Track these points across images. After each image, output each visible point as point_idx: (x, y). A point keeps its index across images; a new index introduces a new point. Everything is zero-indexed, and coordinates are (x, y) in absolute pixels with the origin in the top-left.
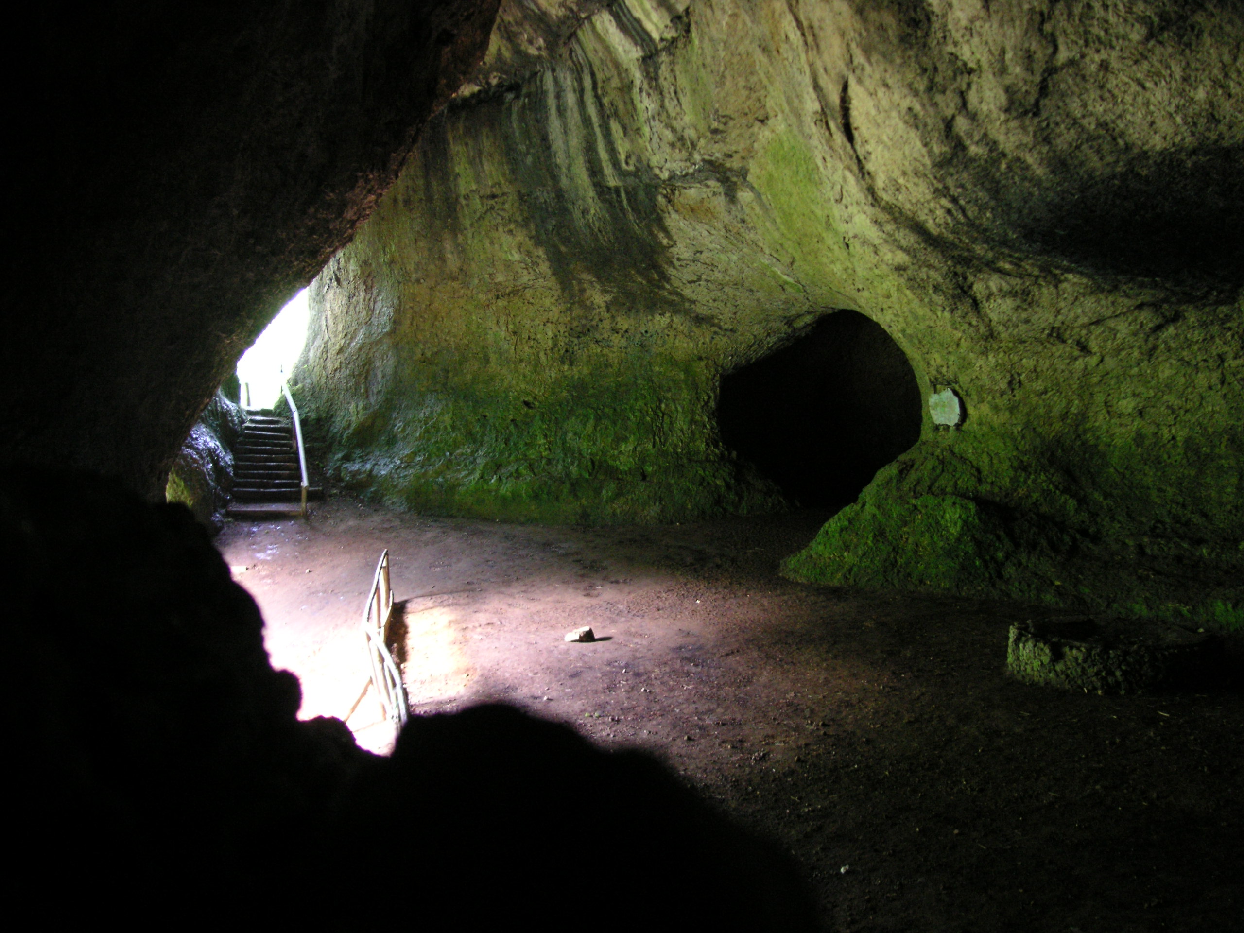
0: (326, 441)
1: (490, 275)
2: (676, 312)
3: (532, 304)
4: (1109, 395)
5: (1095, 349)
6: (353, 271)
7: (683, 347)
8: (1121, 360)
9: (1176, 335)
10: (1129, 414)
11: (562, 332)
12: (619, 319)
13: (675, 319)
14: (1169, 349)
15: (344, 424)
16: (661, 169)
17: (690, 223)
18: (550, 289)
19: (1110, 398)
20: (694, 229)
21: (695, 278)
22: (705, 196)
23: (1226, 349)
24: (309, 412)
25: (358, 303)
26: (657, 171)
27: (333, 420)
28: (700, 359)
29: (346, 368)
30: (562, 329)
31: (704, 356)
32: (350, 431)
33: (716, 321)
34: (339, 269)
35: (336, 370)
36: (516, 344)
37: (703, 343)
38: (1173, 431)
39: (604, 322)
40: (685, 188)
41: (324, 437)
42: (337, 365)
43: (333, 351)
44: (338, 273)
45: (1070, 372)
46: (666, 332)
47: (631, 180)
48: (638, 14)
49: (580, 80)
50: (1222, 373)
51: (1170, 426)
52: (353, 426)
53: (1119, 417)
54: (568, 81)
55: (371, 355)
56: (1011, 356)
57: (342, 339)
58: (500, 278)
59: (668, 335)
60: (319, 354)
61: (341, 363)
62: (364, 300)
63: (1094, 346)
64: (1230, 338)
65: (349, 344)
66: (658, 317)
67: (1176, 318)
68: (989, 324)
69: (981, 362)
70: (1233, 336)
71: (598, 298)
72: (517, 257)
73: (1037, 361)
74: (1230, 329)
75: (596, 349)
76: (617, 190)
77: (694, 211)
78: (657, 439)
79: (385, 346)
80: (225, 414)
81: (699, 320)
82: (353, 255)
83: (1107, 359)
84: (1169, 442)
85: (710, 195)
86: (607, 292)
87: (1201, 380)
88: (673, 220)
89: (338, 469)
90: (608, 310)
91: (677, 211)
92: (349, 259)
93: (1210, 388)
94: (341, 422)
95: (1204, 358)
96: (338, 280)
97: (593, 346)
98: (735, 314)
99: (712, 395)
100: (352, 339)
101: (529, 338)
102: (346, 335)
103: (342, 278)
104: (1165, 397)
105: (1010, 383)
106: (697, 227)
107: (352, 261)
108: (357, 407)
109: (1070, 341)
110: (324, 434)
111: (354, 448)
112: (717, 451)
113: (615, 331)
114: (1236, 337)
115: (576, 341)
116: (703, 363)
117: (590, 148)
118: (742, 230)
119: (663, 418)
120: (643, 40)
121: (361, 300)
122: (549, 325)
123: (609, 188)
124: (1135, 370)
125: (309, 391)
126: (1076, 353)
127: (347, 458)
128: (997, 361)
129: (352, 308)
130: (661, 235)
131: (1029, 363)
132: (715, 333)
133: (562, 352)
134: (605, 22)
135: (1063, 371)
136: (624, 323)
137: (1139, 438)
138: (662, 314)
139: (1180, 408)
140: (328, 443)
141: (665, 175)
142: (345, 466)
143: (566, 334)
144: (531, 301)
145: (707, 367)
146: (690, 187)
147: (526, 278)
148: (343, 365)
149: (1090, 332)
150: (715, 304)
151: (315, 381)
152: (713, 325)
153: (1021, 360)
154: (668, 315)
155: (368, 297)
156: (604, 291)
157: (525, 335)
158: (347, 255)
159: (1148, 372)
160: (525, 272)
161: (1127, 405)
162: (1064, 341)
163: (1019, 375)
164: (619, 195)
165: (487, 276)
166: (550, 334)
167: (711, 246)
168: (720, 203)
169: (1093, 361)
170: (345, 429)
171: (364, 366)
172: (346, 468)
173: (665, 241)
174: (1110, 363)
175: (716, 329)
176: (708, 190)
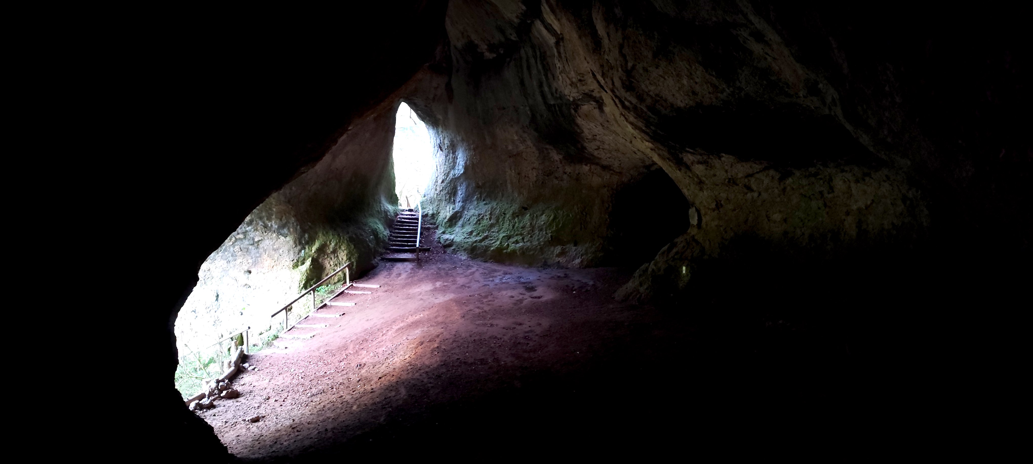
0: (436, 224)
1: (506, 146)
2: (593, 164)
3: (526, 160)
4: (767, 212)
5: (755, 188)
6: (447, 144)
7: (596, 181)
8: (769, 194)
9: (794, 182)
10: (779, 221)
11: (540, 173)
12: (566, 167)
13: (592, 167)
14: (793, 189)
15: (444, 216)
16: (569, 96)
17: (586, 122)
18: (534, 152)
19: (768, 213)
20: (589, 125)
21: (597, 147)
22: (591, 109)
23: (822, 189)
24: (429, 210)
25: (449, 159)
26: (568, 97)
27: (439, 214)
28: (605, 186)
29: (445, 190)
30: (540, 172)
31: (606, 185)
32: (446, 220)
33: (612, 168)
34: (440, 143)
35: (441, 191)
36: (519, 179)
37: (606, 179)
38: (803, 231)
39: (560, 169)
40: (582, 105)
41: (435, 222)
42: (441, 188)
43: (440, 181)
44: (440, 144)
45: (746, 200)
46: (588, 173)
47: (559, 101)
48: (549, 21)
49: (535, 52)
50: (824, 201)
51: (801, 228)
52: (448, 218)
53: (775, 223)
54: (530, 52)
55: (456, 184)
56: (714, 192)
57: (443, 176)
58: (510, 147)
59: (589, 175)
60: (433, 183)
61: (443, 187)
62: (452, 158)
63: (754, 187)
64: (822, 183)
65: (446, 178)
66: (584, 166)
67: (790, 174)
68: (698, 177)
69: (701, 194)
70: (824, 183)
71: (556, 156)
72: (516, 138)
73: (728, 194)
74: (821, 179)
75: (556, 182)
76: (554, 105)
77: (587, 116)
78: (583, 226)
79: (462, 180)
80: (386, 212)
81: (605, 168)
82: (446, 136)
83: (763, 194)
84: (801, 236)
85: (593, 109)
86: (560, 154)
87: (814, 204)
88: (579, 121)
89: (439, 238)
90: (561, 163)
91: (580, 116)
92: (445, 138)
93: (819, 208)
94: (442, 215)
95: (813, 193)
96: (440, 147)
97: (555, 180)
98: (620, 164)
99: (611, 204)
100: (447, 176)
101: (525, 176)
102: (445, 175)
103: (443, 147)
104: (797, 213)
105: (716, 205)
106: (590, 124)
107: (446, 139)
108: (450, 208)
109: (740, 185)
110: (435, 221)
111: (447, 228)
112: (612, 232)
113: (565, 173)
114: (826, 183)
115: (547, 178)
116: (606, 189)
117: (541, 85)
118: (609, 126)
119: (586, 216)
120: (554, 33)
121: (451, 158)
122: (534, 170)
123: (551, 105)
124: (778, 199)
125: (429, 201)
126: (746, 191)
127: (444, 233)
128: (708, 194)
129: (447, 161)
130: (576, 128)
131: (724, 195)
132: (612, 174)
133: (540, 183)
134: (538, 24)
135: (742, 200)
136: (568, 169)
137: (785, 233)
138: (586, 165)
139: (805, 219)
140: (436, 225)
141: (571, 99)
142: (442, 236)
143: (542, 174)
144: (526, 158)
145: (608, 191)
146: (585, 105)
147: (522, 147)
148: (444, 189)
149: (749, 180)
150: (610, 160)
151: (432, 196)
152: (611, 170)
153: (720, 194)
154: (589, 165)
155: (453, 157)
156: (559, 153)
157: (523, 175)
158: (444, 136)
159: (785, 200)
160: (521, 144)
161: (777, 217)
162: (737, 185)
163: (720, 201)
164: (555, 108)
165: (504, 147)
166: (535, 174)
167: (600, 133)
168: (596, 112)
169: (756, 195)
170: (444, 219)
171: (453, 189)
172: (442, 238)
173: (578, 131)
174: (765, 195)
175: (611, 172)
176: (592, 106)
